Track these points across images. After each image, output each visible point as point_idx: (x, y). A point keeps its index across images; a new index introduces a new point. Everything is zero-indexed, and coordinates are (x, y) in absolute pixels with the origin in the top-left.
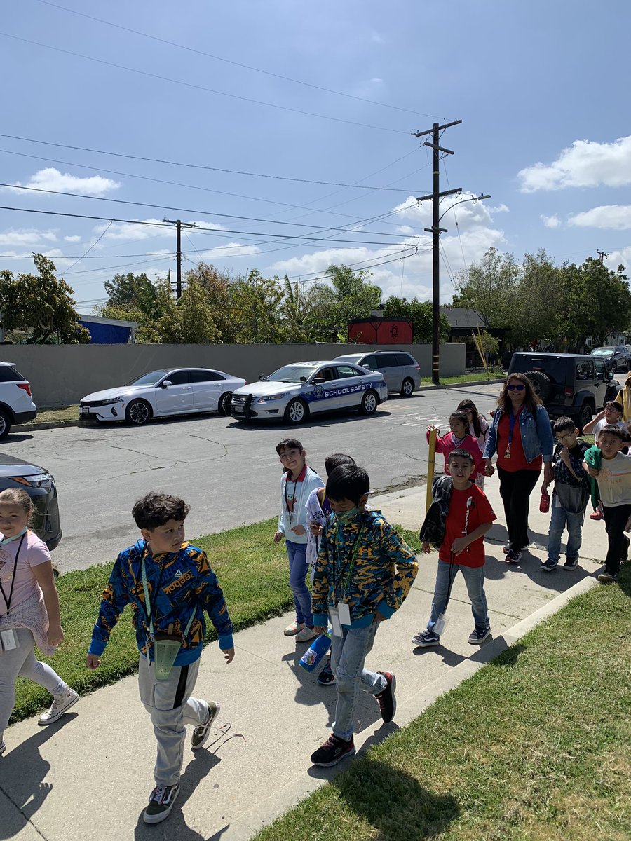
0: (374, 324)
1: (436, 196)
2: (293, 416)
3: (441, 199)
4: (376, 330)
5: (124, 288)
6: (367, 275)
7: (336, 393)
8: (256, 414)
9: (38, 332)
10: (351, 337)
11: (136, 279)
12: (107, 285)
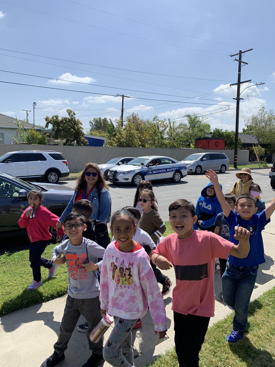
0: (207, 140)
1: (239, 83)
2: (136, 181)
3: (241, 85)
4: (208, 143)
5: (98, 123)
6: (205, 118)
7: (159, 171)
8: (118, 180)
9: (67, 141)
10: (196, 146)
11: (103, 120)
12: (90, 122)
